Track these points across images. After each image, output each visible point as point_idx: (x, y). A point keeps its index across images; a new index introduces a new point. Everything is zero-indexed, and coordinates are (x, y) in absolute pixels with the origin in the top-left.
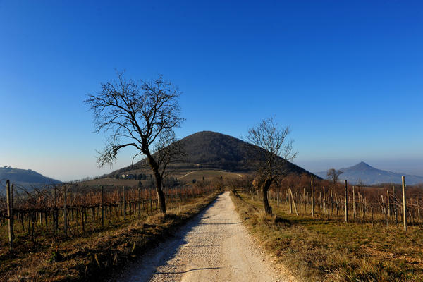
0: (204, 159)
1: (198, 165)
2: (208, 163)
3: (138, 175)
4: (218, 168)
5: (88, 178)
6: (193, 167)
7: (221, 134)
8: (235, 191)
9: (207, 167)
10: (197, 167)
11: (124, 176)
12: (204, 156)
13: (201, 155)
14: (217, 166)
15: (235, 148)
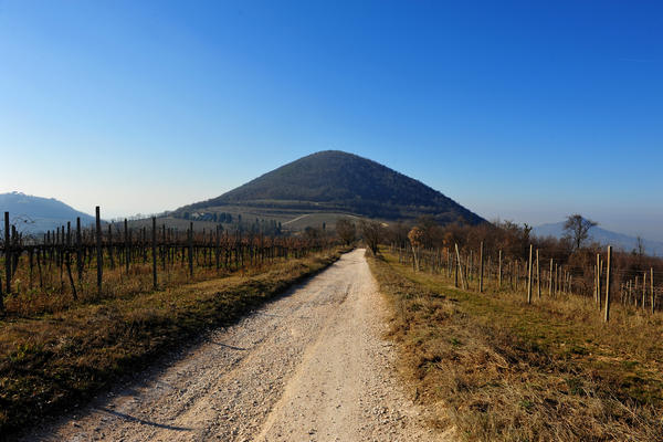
0: (328, 194)
1: (317, 204)
2: (333, 202)
3: (218, 214)
4: (349, 210)
5: (138, 215)
6: (309, 207)
7: (357, 157)
8: (375, 250)
9: (331, 209)
10: (315, 208)
11: (196, 215)
12: (328, 190)
13: (322, 188)
14: (348, 207)
15: (380, 180)
